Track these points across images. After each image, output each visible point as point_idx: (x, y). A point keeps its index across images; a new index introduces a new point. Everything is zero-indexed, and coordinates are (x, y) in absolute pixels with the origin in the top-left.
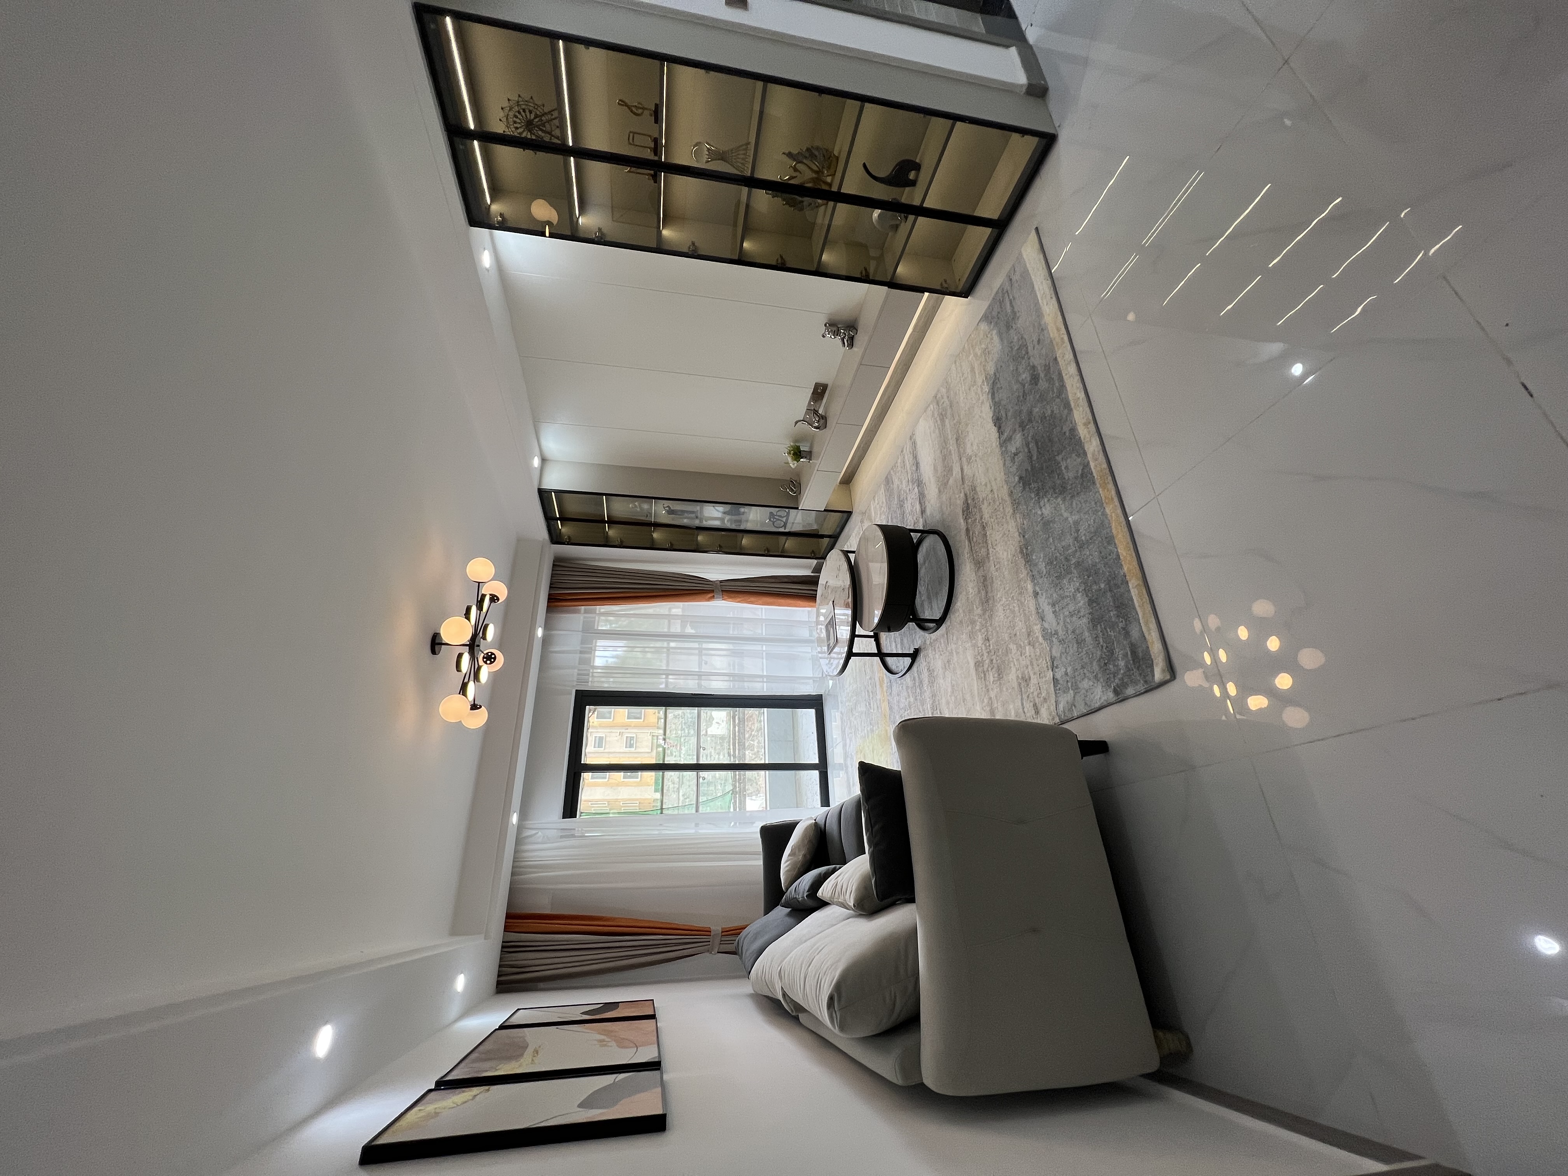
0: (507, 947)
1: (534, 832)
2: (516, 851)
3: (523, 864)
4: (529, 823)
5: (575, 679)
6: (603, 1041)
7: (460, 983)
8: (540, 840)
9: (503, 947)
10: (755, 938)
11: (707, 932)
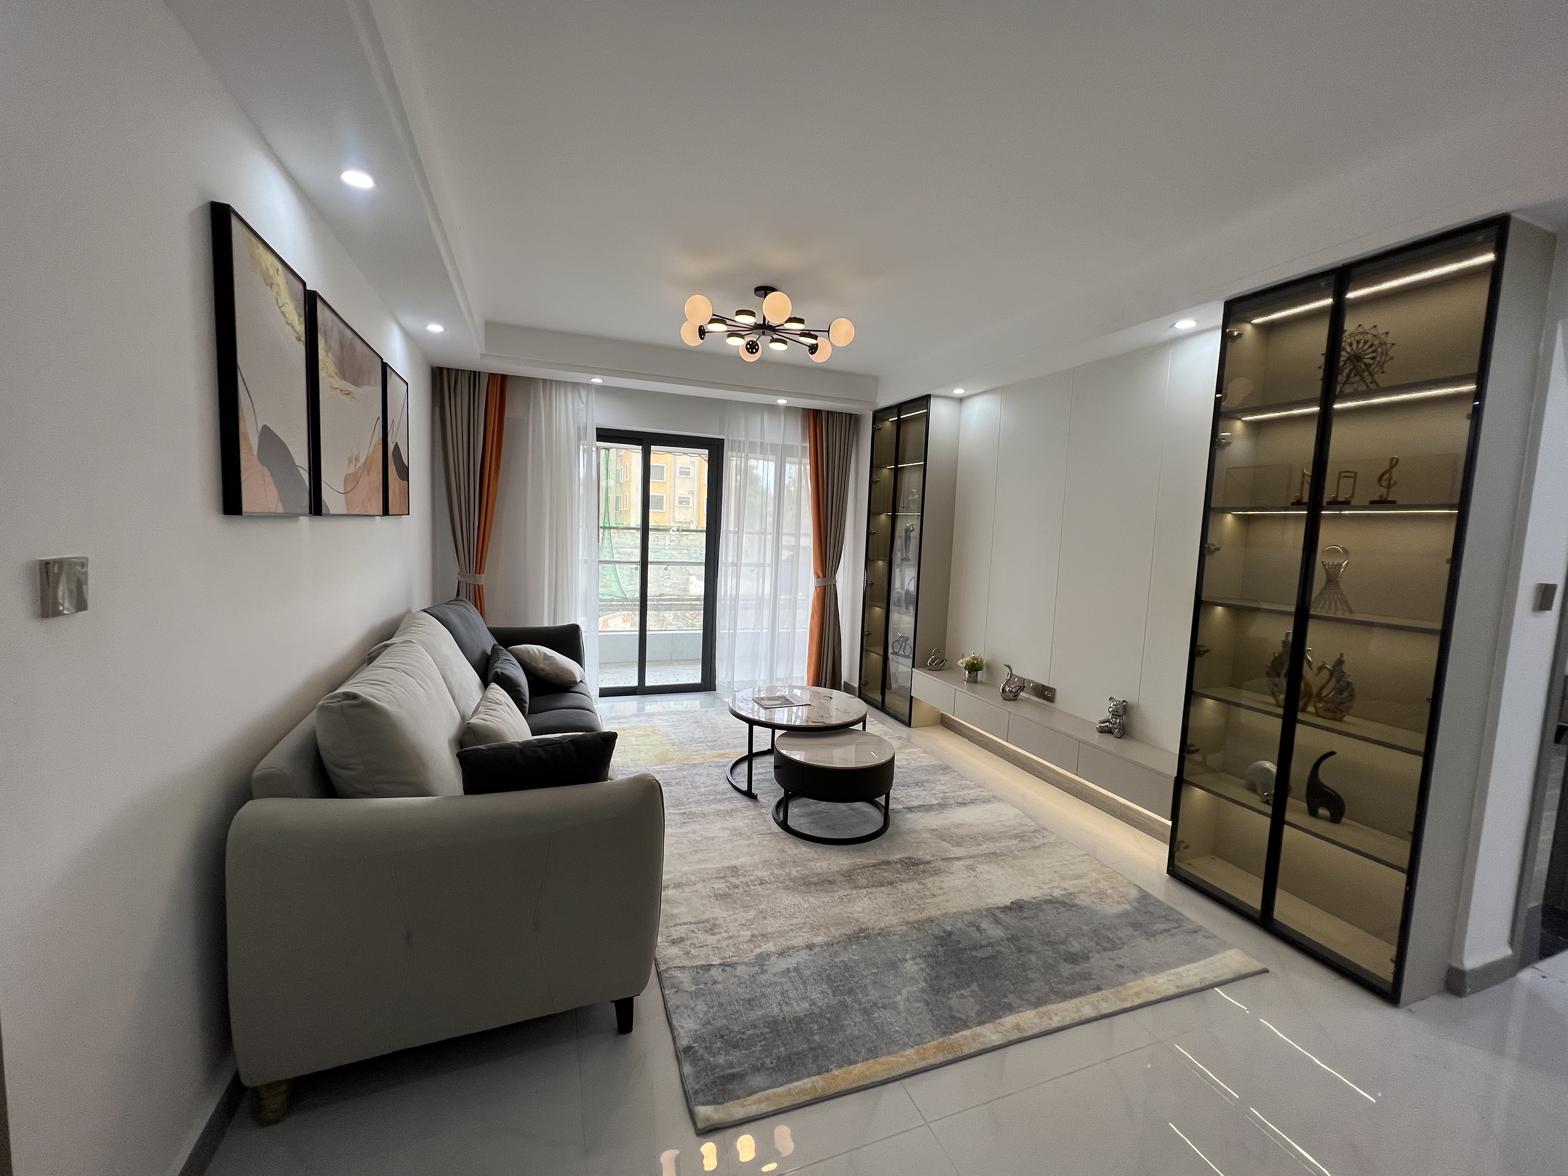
0: (475, 375)
1: (584, 399)
2: (565, 383)
3: (554, 390)
4: (593, 396)
5: (735, 438)
6: (357, 460)
7: (435, 328)
8: (576, 406)
9: (475, 372)
10: (462, 617)
11: (480, 570)
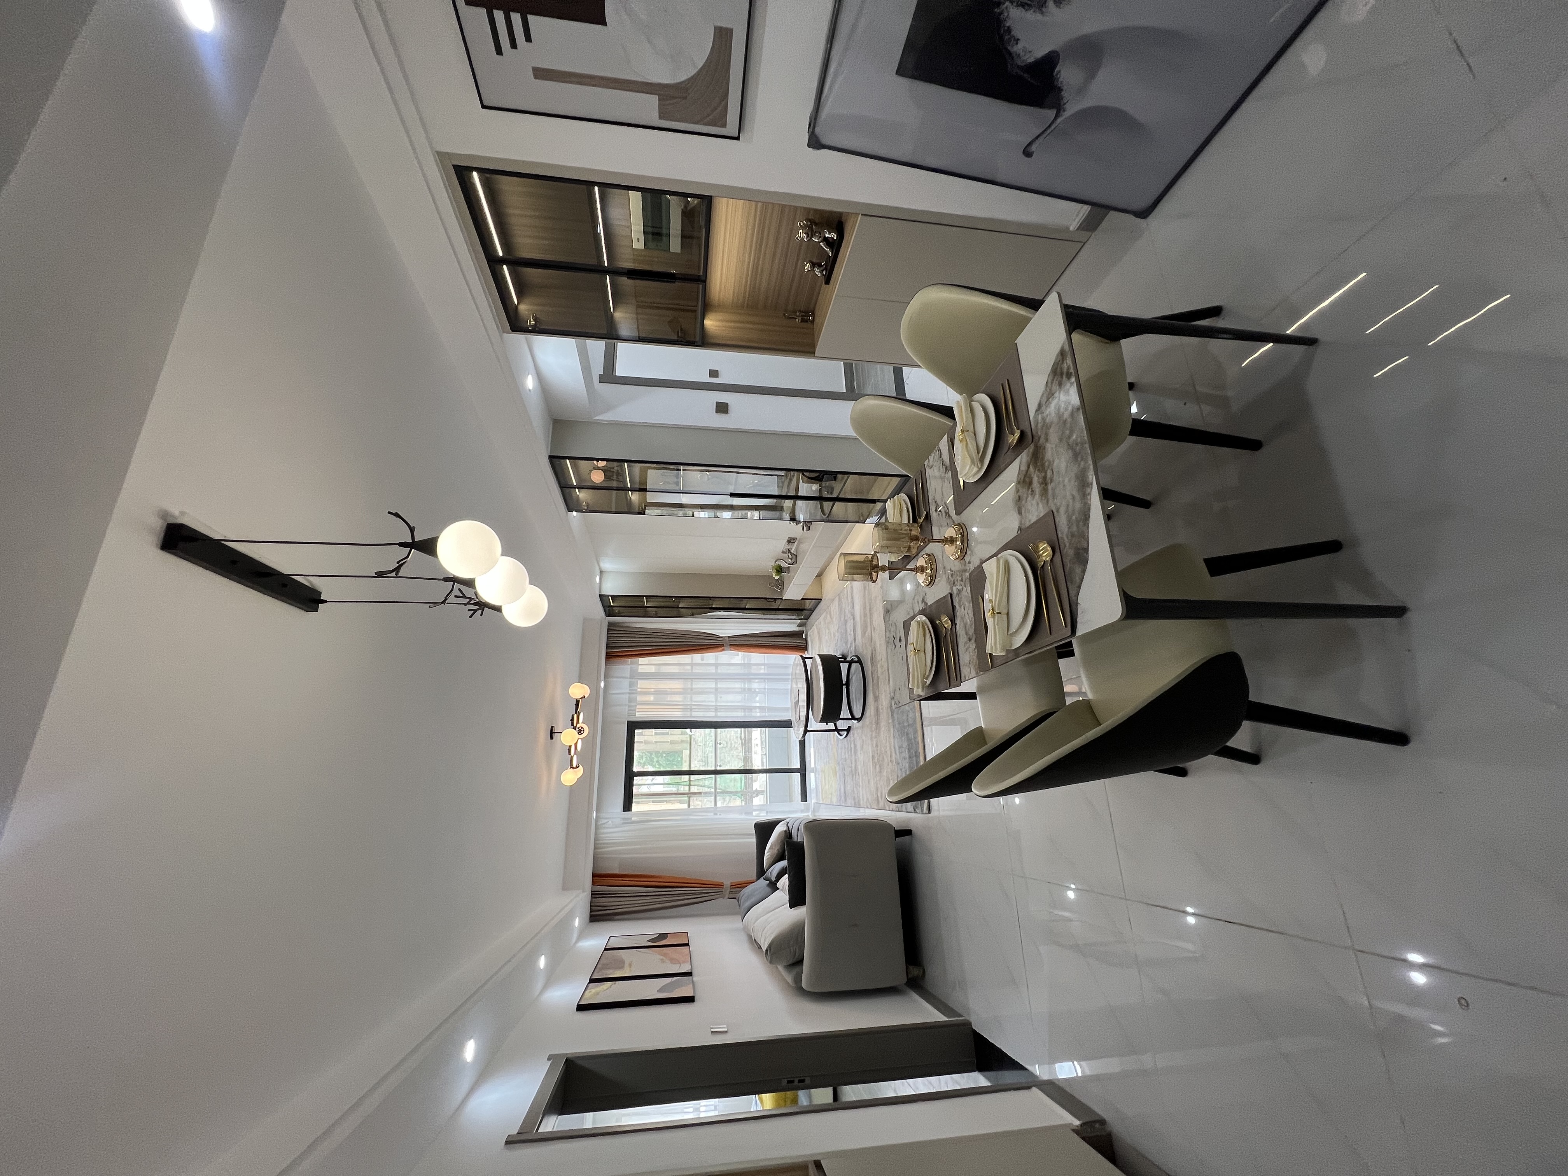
0: (594, 894)
1: (605, 821)
2: (596, 834)
3: (601, 842)
4: (602, 815)
5: (627, 713)
6: (662, 960)
7: (577, 922)
8: (611, 826)
9: (592, 894)
10: (748, 898)
11: (720, 885)
